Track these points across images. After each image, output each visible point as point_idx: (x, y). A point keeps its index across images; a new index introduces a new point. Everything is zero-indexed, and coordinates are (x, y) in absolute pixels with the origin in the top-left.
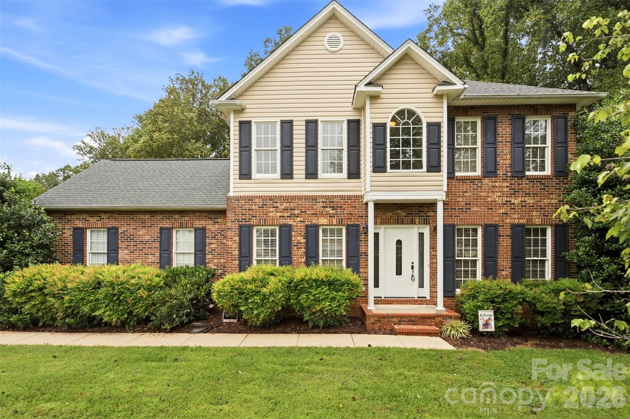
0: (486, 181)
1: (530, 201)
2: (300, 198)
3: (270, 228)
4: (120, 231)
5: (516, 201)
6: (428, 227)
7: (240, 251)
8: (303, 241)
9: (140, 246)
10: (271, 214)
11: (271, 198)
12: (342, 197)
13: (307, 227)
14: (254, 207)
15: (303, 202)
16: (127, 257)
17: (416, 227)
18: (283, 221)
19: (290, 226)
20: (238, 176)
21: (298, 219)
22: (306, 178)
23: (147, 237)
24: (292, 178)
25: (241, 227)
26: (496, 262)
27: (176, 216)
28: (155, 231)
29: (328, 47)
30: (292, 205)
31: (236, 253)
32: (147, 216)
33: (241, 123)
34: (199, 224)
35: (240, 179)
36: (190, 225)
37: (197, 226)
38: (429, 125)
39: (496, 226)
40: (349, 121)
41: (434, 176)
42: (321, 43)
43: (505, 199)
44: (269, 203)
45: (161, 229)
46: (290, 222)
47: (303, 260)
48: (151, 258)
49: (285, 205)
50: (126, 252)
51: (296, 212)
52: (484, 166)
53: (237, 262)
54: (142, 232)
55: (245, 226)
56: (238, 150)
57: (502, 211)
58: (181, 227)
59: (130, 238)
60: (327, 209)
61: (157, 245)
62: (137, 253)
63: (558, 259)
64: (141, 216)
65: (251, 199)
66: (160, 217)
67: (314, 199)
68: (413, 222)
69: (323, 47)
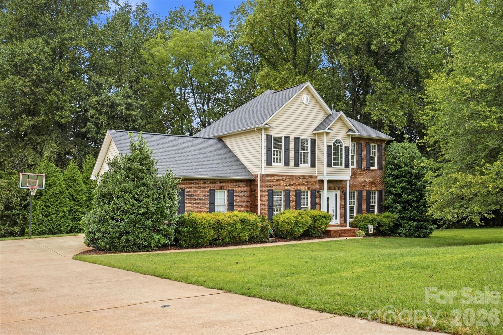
0: (358, 171)
1: (372, 180)
2: (293, 176)
3: (279, 191)
4: (186, 191)
5: (367, 180)
6: (339, 191)
7: (268, 203)
8: (294, 198)
9: (198, 201)
10: (281, 184)
11: (282, 176)
12: (309, 176)
13: (296, 190)
14: (274, 181)
15: (294, 178)
16: (190, 208)
17: (335, 191)
18: (286, 188)
19: (289, 190)
20: (266, 164)
21: (293, 187)
22: (295, 166)
23: (202, 196)
24: (289, 166)
25: (269, 190)
26: (361, 207)
27: (218, 183)
28: (206, 192)
29: (304, 102)
30: (290, 180)
31: (266, 204)
32: (202, 182)
33: (267, 135)
34: (230, 187)
35: (267, 165)
36: (225, 188)
37: (229, 189)
38: (346, 147)
39: (362, 191)
40: (311, 139)
41: (347, 170)
42: (300, 99)
43: (364, 179)
44: (281, 178)
45: (210, 190)
46: (289, 188)
47: (294, 207)
48: (204, 209)
49: (287, 180)
50: (189, 205)
51: (292, 183)
52: (358, 164)
53: (267, 209)
54: (199, 192)
55: (271, 190)
56: (266, 150)
57: (363, 184)
58: (221, 189)
59: (192, 196)
60: (304, 182)
61: (207, 200)
62: (196, 206)
63: (380, 205)
64: (198, 182)
65: (273, 176)
66: (209, 183)
67: (299, 177)
68: (335, 189)
69: (301, 101)
